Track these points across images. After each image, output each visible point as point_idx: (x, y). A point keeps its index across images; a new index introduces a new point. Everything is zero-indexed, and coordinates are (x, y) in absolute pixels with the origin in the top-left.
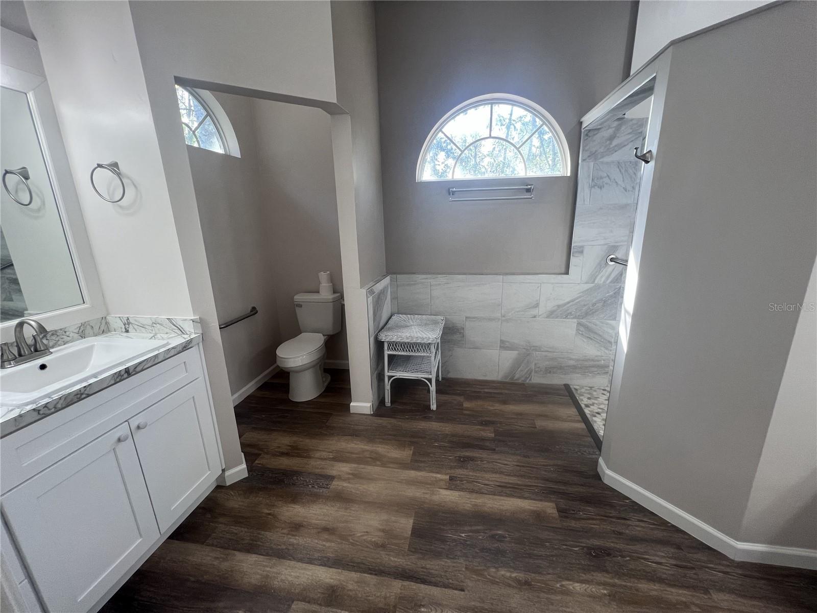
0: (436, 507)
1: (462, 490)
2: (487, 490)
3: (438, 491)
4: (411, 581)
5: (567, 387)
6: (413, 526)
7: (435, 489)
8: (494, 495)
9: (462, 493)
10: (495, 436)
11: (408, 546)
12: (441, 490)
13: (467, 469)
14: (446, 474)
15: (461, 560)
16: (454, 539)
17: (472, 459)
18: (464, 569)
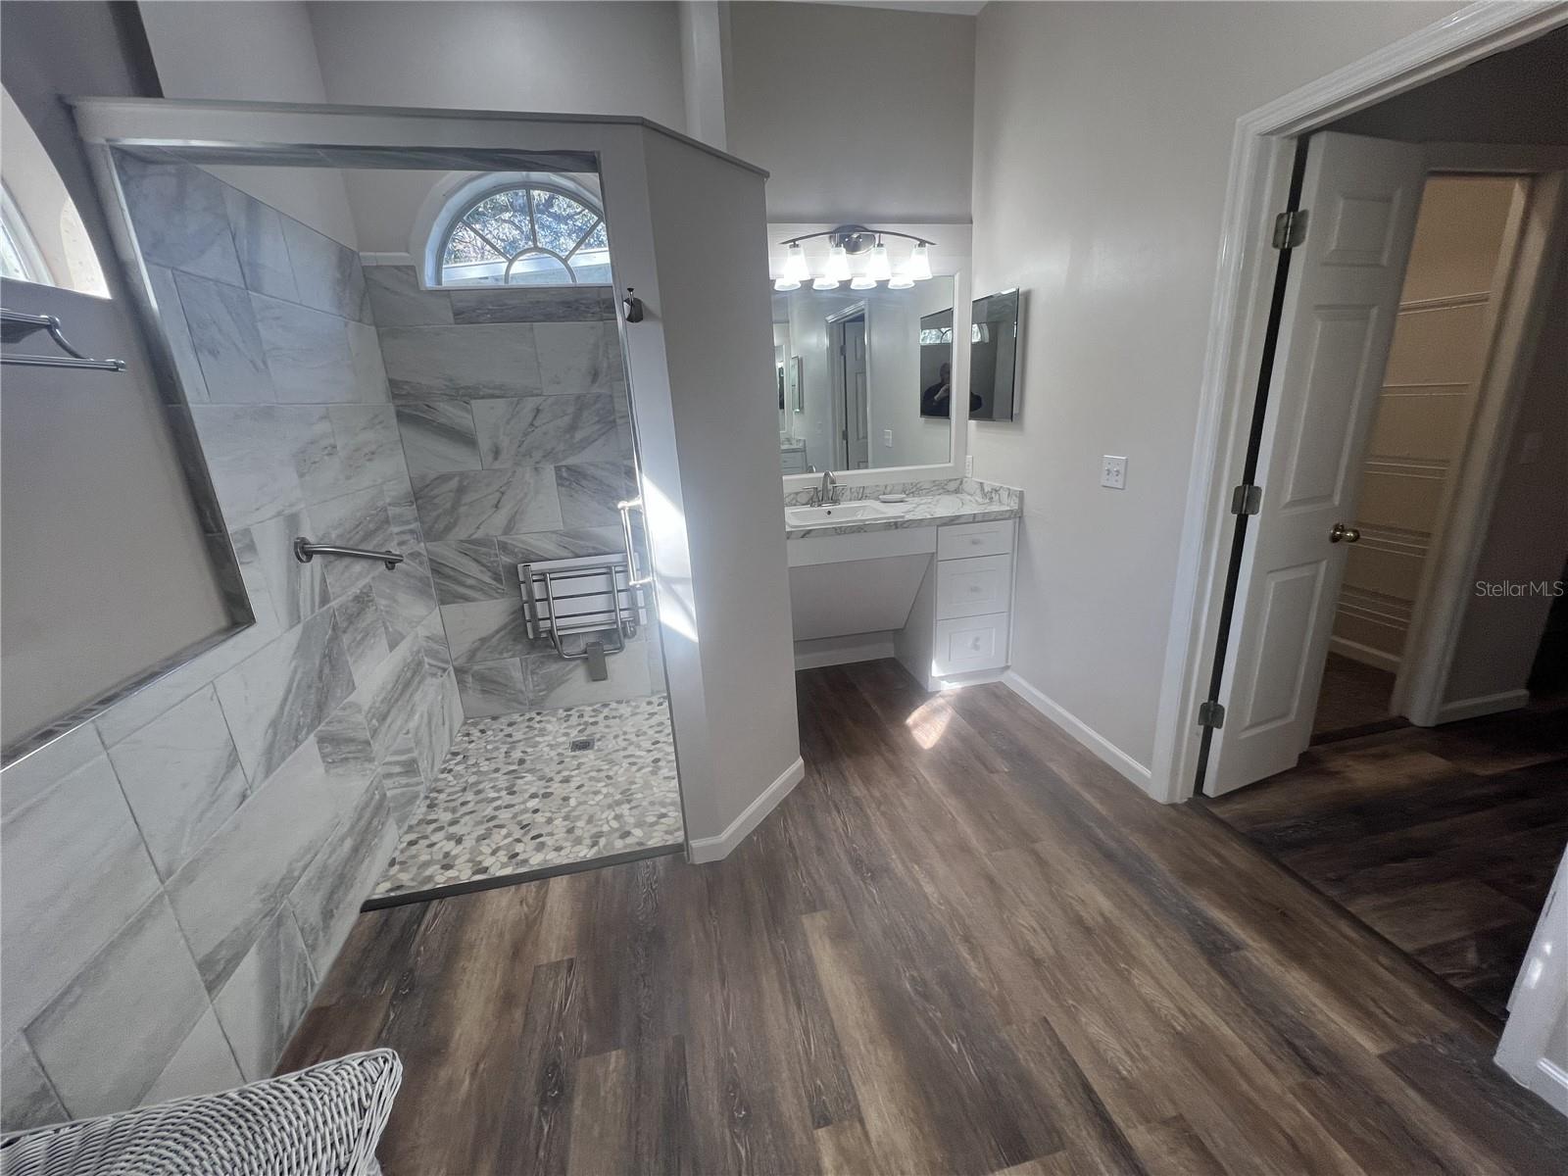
0: (927, 1129)
1: (847, 1082)
2: (823, 1026)
3: (879, 1144)
4: (1107, 1112)
5: (369, 906)
6: (1008, 1166)
7: (879, 1154)
8: (827, 1010)
9: (856, 1079)
10: (617, 1047)
11: (1057, 1155)
12: (873, 1135)
13: (772, 1090)
14: (812, 1141)
15: (1004, 1035)
16: (975, 1061)
17: (731, 1089)
18: (1014, 1027)
